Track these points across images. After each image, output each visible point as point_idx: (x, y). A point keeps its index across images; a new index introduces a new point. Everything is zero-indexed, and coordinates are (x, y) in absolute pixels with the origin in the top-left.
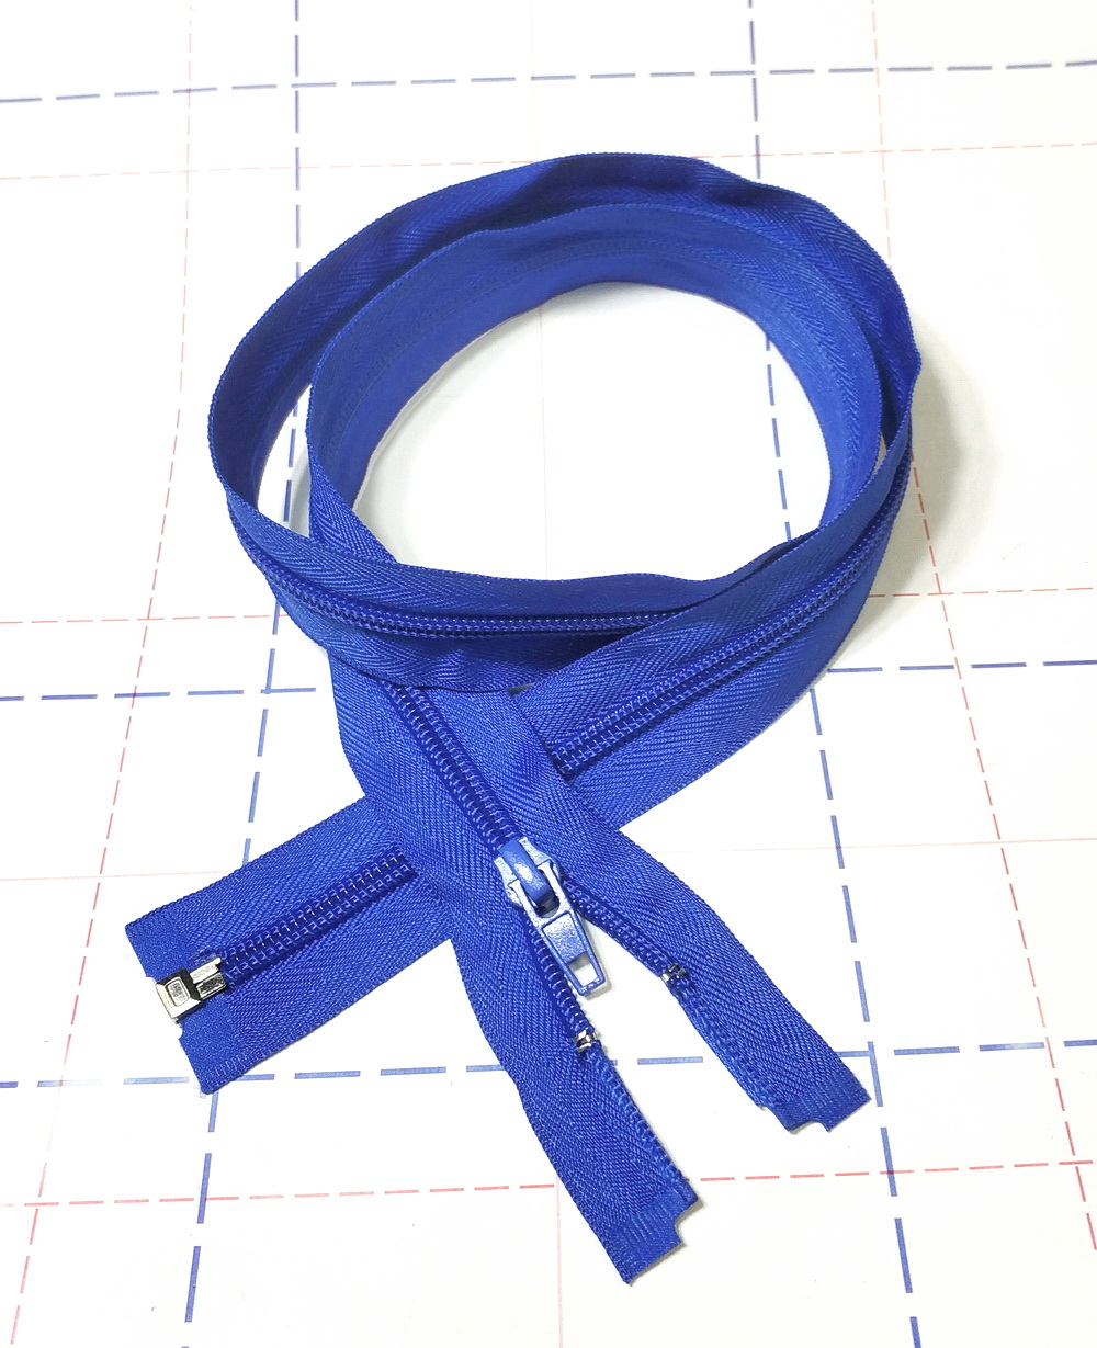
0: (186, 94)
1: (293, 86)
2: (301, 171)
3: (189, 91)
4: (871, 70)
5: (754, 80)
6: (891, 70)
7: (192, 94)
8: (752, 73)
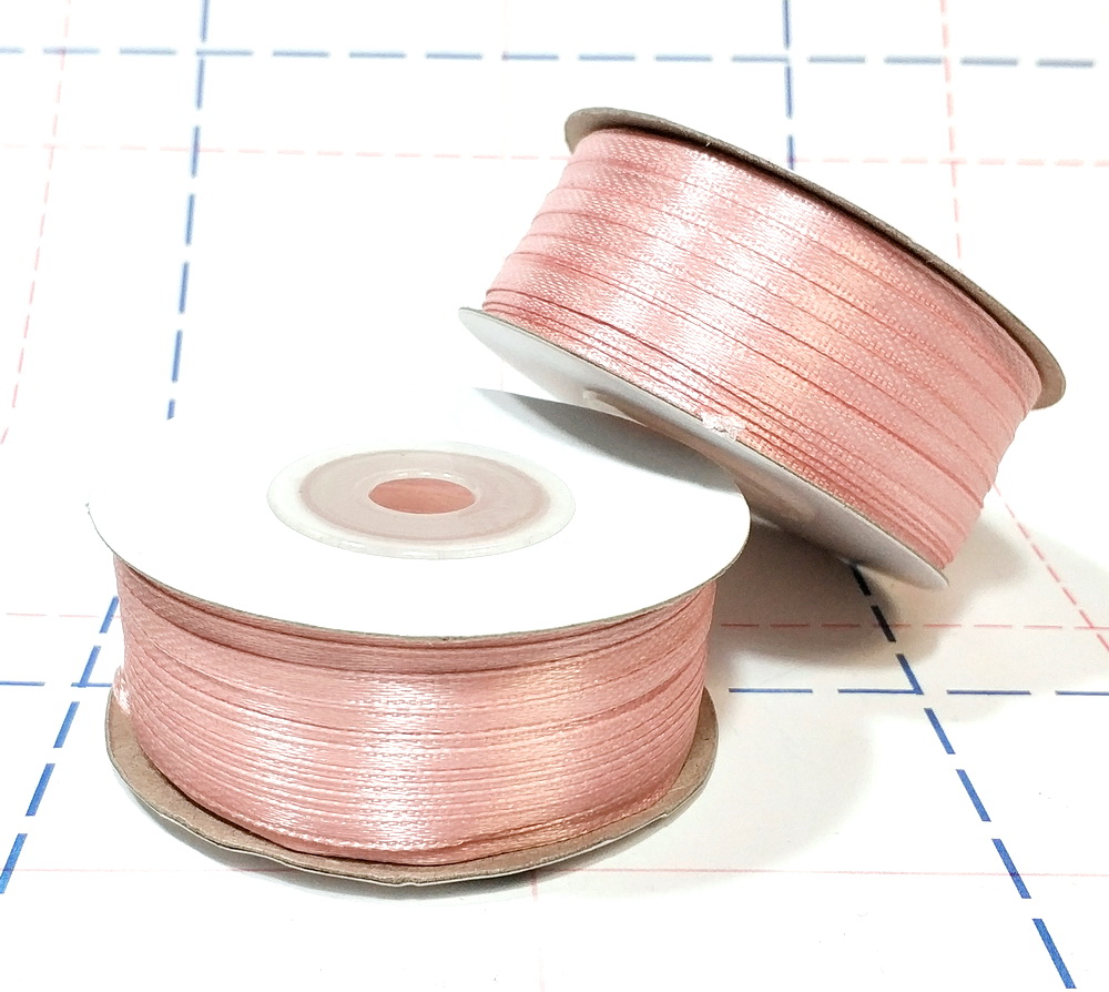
0: (58, 57)
1: (199, 53)
2: (201, 156)
3: (63, 52)
4: (936, 61)
5: (789, 72)
6: (966, 62)
7: (67, 56)
8: (784, 60)
